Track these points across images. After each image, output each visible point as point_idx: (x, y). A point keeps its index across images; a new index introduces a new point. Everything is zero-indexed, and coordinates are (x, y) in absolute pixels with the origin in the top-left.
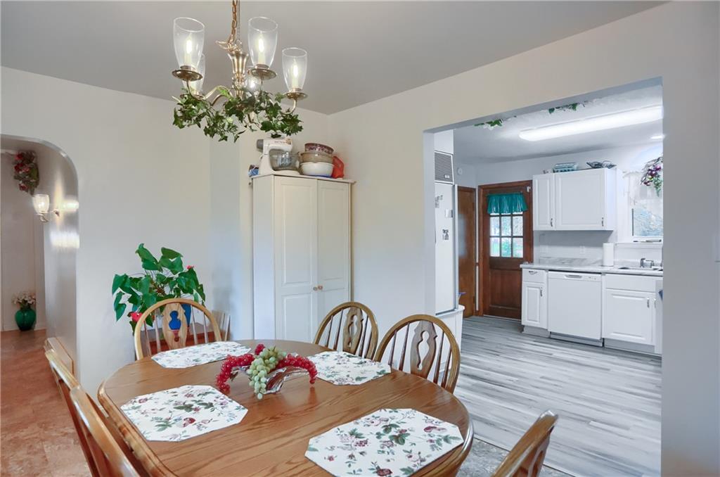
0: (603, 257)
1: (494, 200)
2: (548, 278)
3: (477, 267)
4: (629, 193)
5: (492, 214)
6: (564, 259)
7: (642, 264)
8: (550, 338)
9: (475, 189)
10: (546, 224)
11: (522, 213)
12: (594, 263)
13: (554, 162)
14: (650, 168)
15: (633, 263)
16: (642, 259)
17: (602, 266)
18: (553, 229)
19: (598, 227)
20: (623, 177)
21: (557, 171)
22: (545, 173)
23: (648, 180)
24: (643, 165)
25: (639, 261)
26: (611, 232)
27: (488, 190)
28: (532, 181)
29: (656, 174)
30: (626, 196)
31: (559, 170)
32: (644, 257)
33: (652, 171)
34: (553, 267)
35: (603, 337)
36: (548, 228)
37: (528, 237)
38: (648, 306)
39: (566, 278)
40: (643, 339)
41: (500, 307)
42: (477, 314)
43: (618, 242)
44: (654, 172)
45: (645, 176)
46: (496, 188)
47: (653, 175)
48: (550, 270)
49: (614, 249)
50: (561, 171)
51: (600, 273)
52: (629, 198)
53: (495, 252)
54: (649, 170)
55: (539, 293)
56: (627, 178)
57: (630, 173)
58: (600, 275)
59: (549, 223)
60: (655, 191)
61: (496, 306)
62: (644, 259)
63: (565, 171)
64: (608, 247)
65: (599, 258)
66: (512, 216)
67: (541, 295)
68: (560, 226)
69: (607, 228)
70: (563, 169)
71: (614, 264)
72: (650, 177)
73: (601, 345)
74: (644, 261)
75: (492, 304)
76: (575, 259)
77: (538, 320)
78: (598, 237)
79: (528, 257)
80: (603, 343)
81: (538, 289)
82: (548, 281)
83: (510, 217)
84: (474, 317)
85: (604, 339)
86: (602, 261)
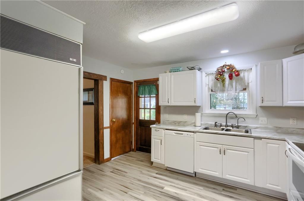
0: (195, 121)
1: (141, 89)
2: (165, 134)
3: (133, 125)
4: (208, 85)
5: (140, 96)
6: (176, 121)
7: (216, 126)
8: (166, 170)
9: (132, 83)
10: (166, 102)
11: (155, 96)
12: (191, 124)
13: (170, 67)
14: (220, 71)
15: (211, 124)
16: (216, 123)
17: (195, 126)
18: (169, 104)
19: (193, 104)
20: (206, 76)
21: (172, 72)
22: (165, 73)
23: (218, 77)
24: (216, 70)
25: (214, 123)
26: (199, 107)
27: (139, 83)
28: (158, 78)
29: (222, 74)
30: (207, 87)
31: (173, 71)
32: (216, 122)
33: (220, 72)
34: (168, 128)
35: (195, 171)
36: (167, 104)
37: (158, 109)
38: (220, 154)
39: (174, 134)
40: (217, 173)
41: (144, 147)
42: (133, 150)
43: (203, 112)
44: (221, 73)
45: (217, 75)
46: (142, 82)
47: (221, 75)
48: (166, 129)
49: (201, 116)
50: (174, 72)
51: (193, 132)
52: (209, 88)
53: (142, 117)
54: (219, 72)
55: (160, 142)
56: (207, 77)
57: (209, 74)
58: (193, 133)
59: (167, 101)
60: (222, 84)
61: (142, 147)
62: (217, 122)
63: (176, 72)
64: (198, 115)
65: (193, 122)
66: (150, 97)
67: (161, 144)
68: (173, 103)
69: (198, 104)
70: (174, 71)
71: (201, 125)
72: (219, 76)
73: (194, 175)
74: (217, 124)
75: (140, 145)
76: (181, 122)
77: (160, 159)
78: (193, 110)
79: (158, 120)
80: (195, 174)
81: (160, 141)
82: (165, 136)
83: (149, 98)
84: (131, 152)
85: (196, 172)
86: (195, 123)
